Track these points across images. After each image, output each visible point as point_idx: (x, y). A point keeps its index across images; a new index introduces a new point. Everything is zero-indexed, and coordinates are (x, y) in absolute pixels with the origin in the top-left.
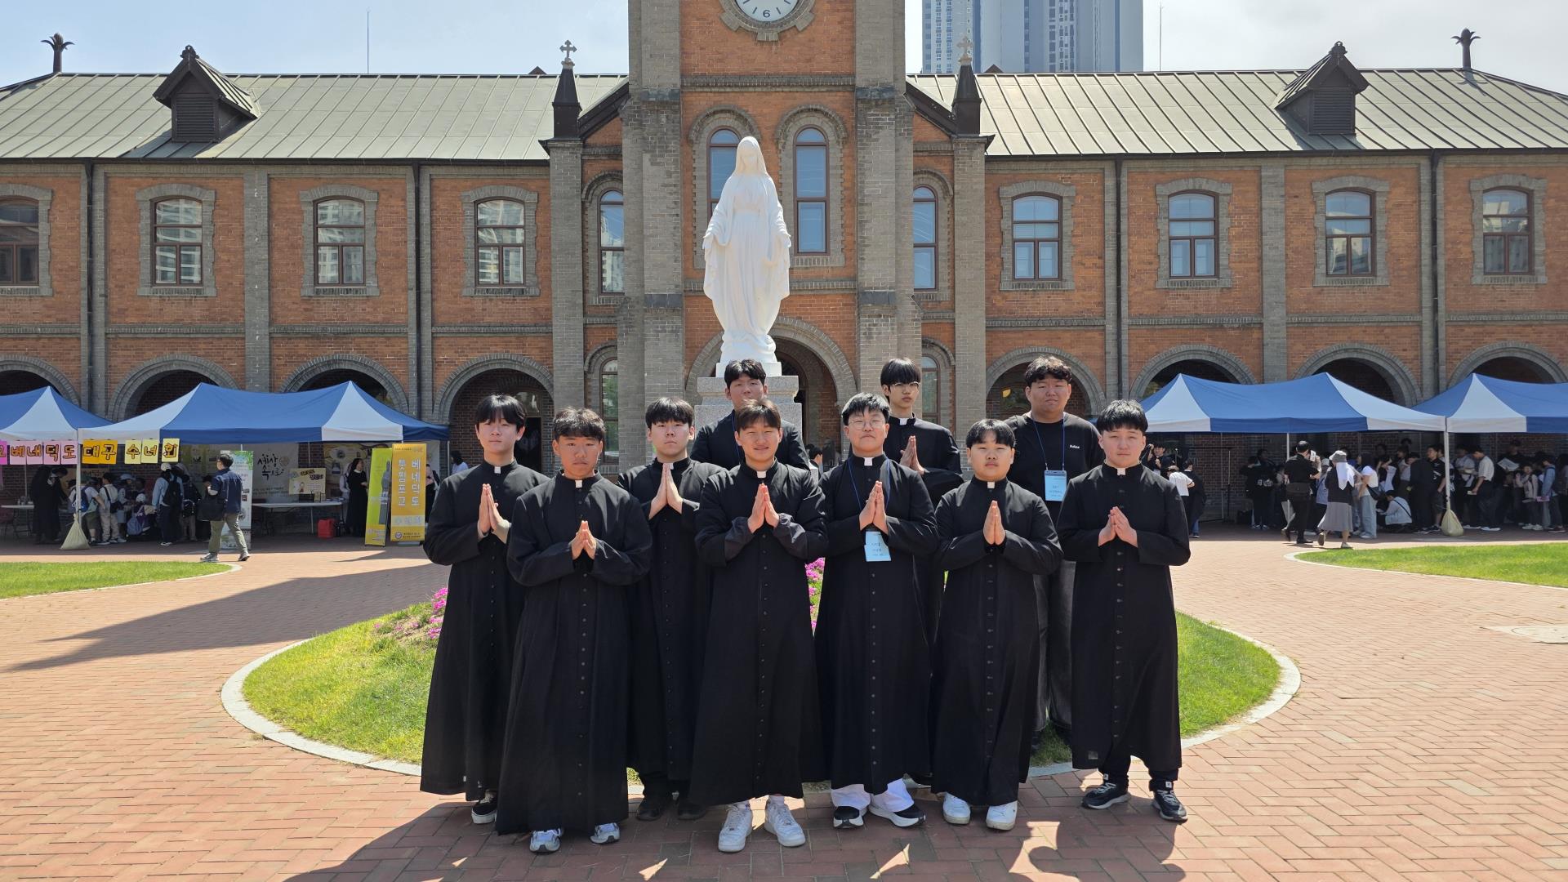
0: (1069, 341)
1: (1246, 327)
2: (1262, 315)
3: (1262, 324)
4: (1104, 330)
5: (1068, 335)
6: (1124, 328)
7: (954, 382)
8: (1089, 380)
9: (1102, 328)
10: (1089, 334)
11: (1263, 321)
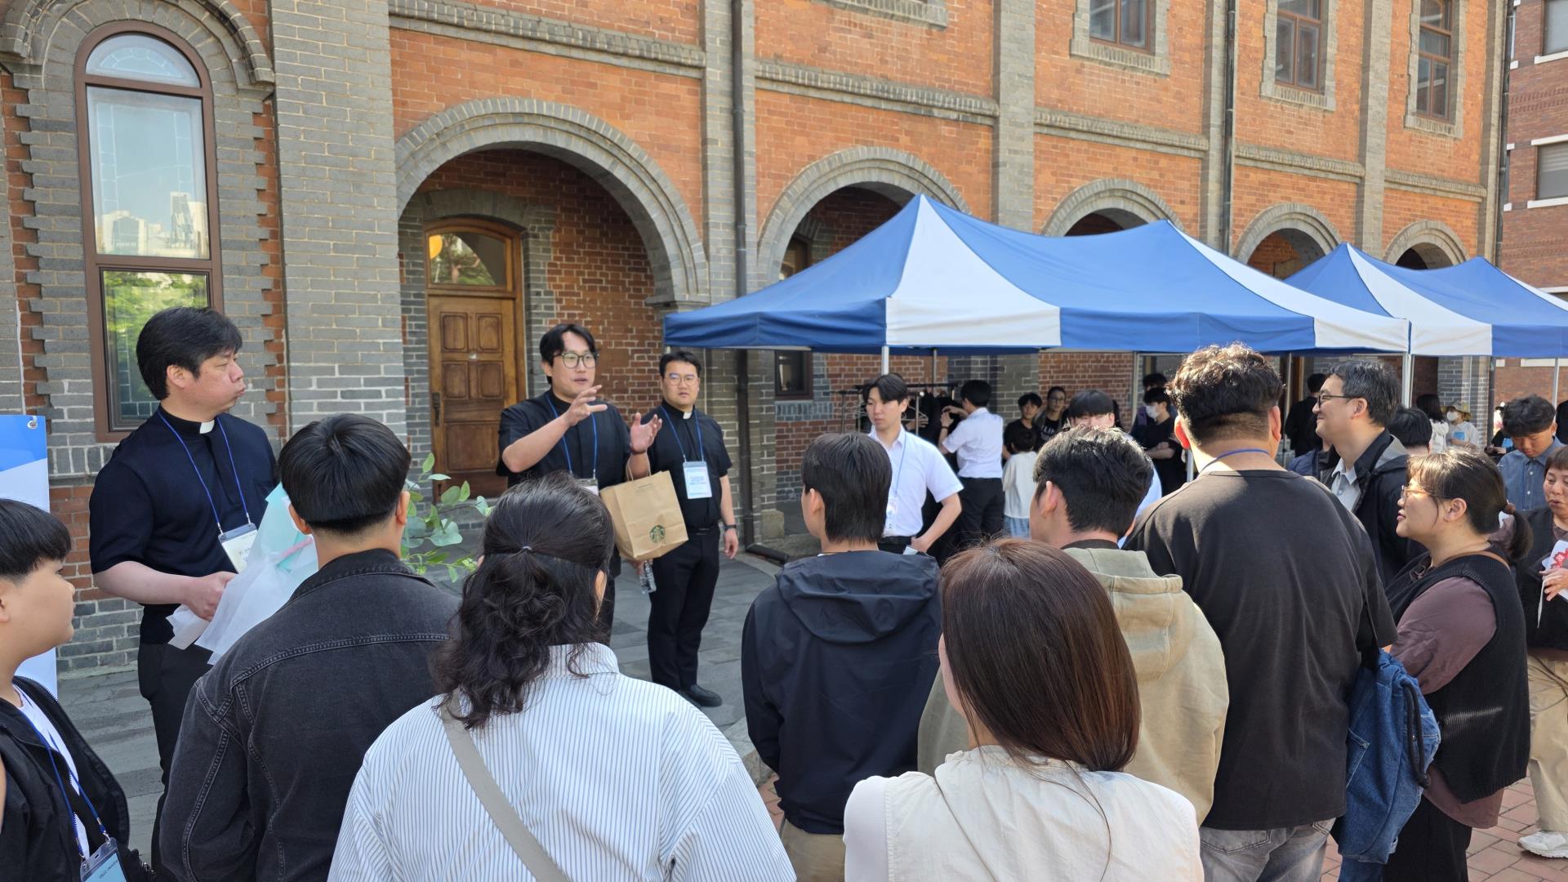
0: (615, 97)
1: (968, 120)
2: (996, 98)
3: (995, 118)
4: (701, 81)
5: (613, 80)
6: (748, 82)
7: (270, 145)
8: (669, 209)
9: (694, 74)
10: (667, 88)
11: (1000, 113)
